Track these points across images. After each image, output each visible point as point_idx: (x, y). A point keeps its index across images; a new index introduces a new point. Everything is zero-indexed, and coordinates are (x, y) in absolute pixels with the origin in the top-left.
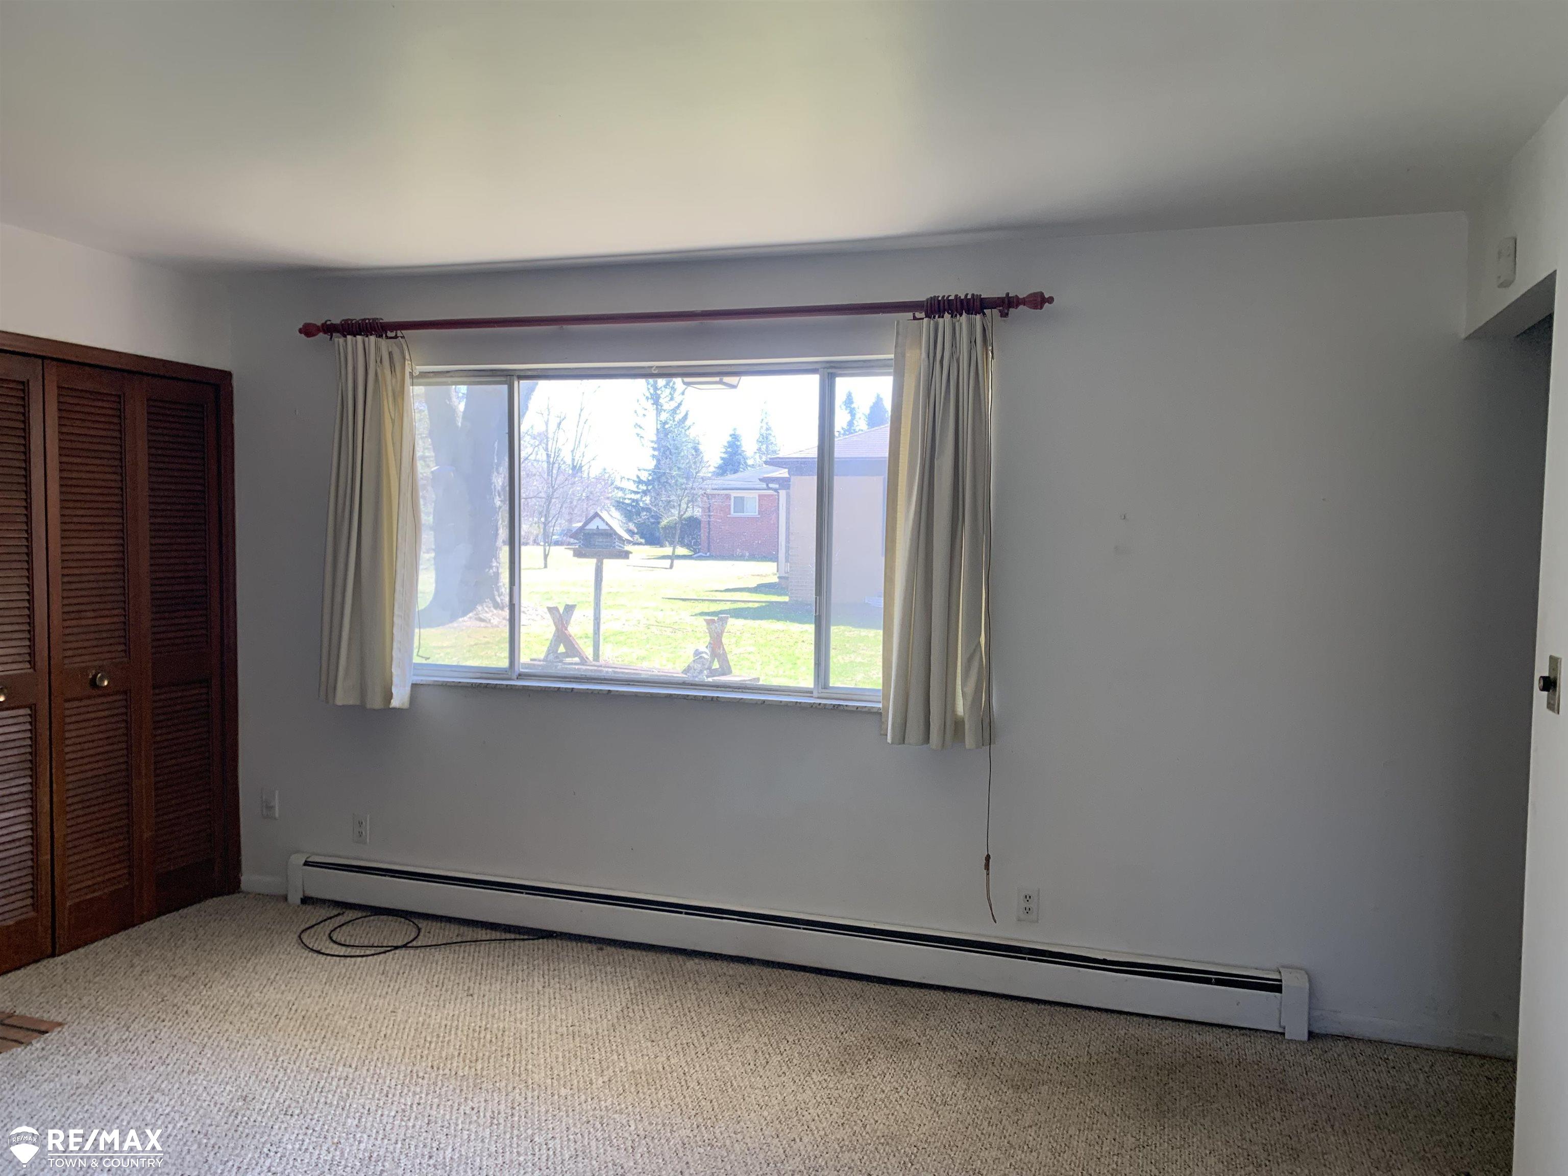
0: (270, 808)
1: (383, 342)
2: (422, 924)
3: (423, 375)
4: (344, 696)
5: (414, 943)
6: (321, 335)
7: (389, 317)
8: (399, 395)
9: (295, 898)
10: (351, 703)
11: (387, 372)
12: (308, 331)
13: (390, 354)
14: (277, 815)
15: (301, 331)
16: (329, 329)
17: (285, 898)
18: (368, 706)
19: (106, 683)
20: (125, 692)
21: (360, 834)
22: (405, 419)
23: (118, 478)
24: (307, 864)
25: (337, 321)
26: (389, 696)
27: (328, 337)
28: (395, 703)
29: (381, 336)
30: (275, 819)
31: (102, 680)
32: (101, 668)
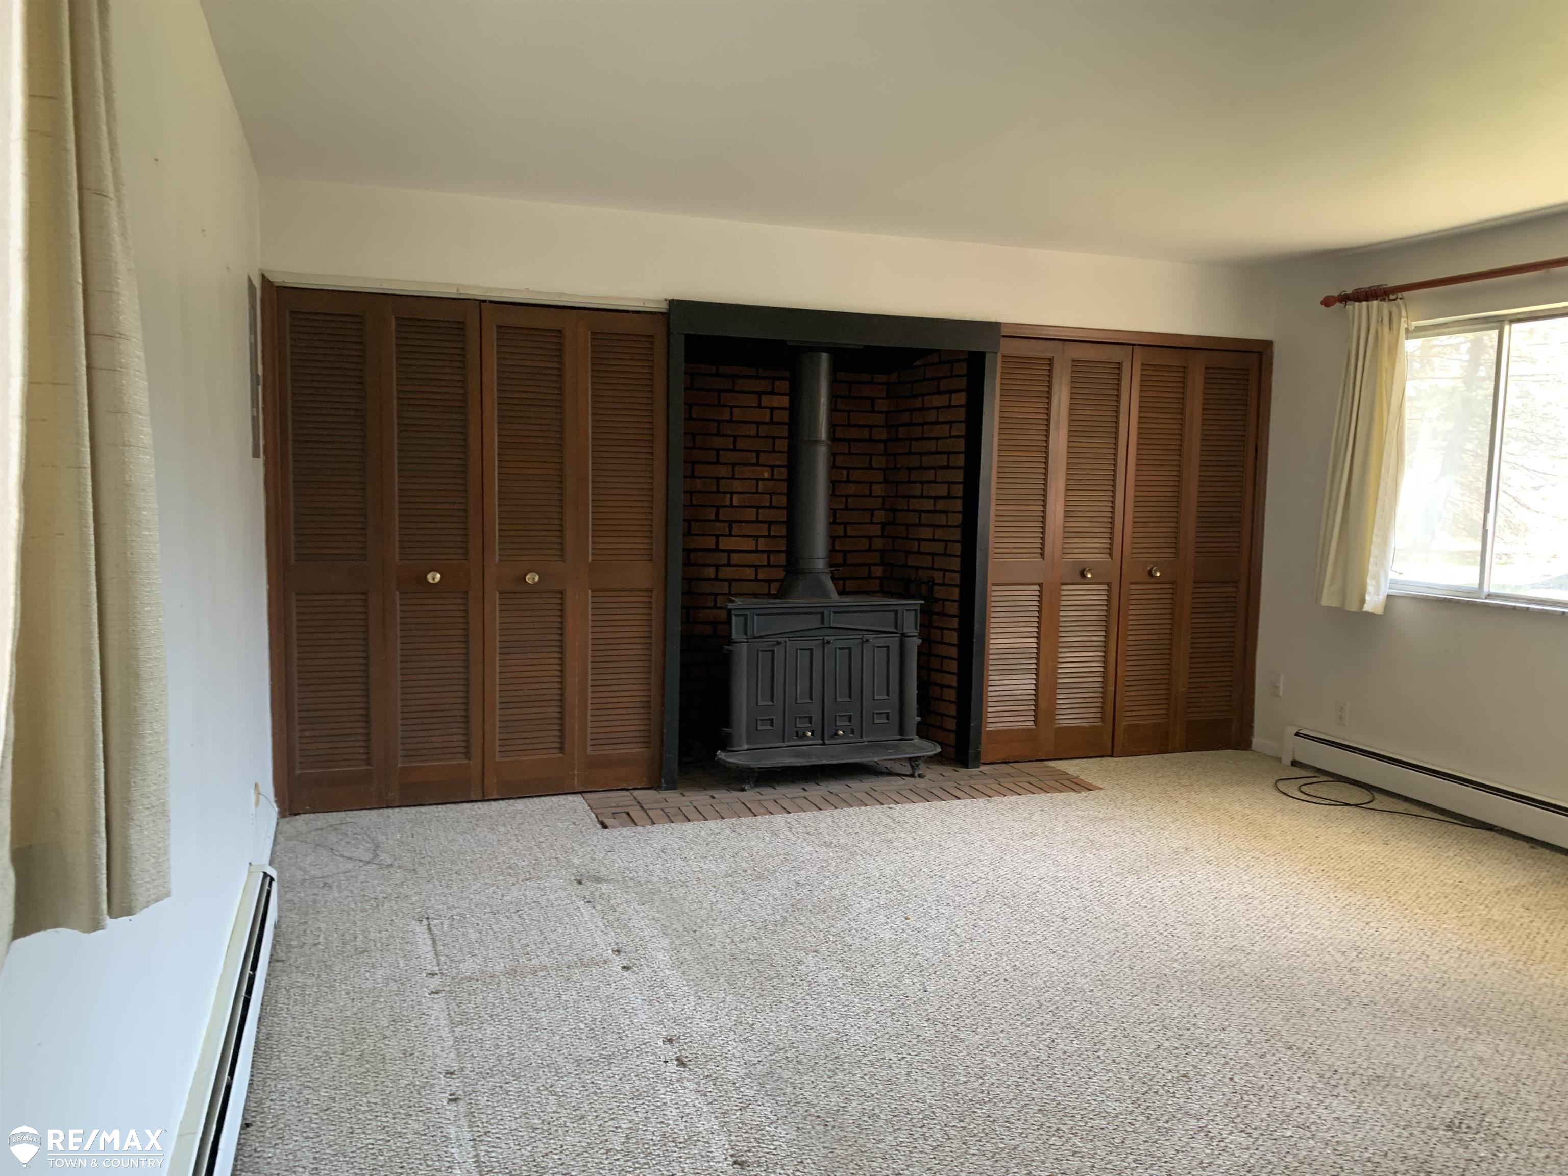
0: (1276, 687)
1: (1385, 306)
2: (1376, 795)
3: (1419, 329)
4: (1328, 599)
5: (1369, 806)
6: (1338, 305)
7: (1392, 283)
8: (1394, 347)
9: (1287, 760)
10: (1334, 605)
11: (1386, 328)
12: (1327, 302)
13: (1391, 313)
14: (1281, 694)
15: (1322, 303)
16: (1344, 299)
17: (1280, 760)
18: (1347, 609)
19: (1158, 574)
20: (1172, 583)
21: (1341, 717)
22: (1397, 370)
23: (1179, 427)
24: (1297, 734)
25: (1349, 291)
26: (1363, 601)
27: (1342, 305)
28: (1367, 608)
29: (1383, 300)
30: (1278, 696)
31: (1156, 571)
32: (1156, 564)
